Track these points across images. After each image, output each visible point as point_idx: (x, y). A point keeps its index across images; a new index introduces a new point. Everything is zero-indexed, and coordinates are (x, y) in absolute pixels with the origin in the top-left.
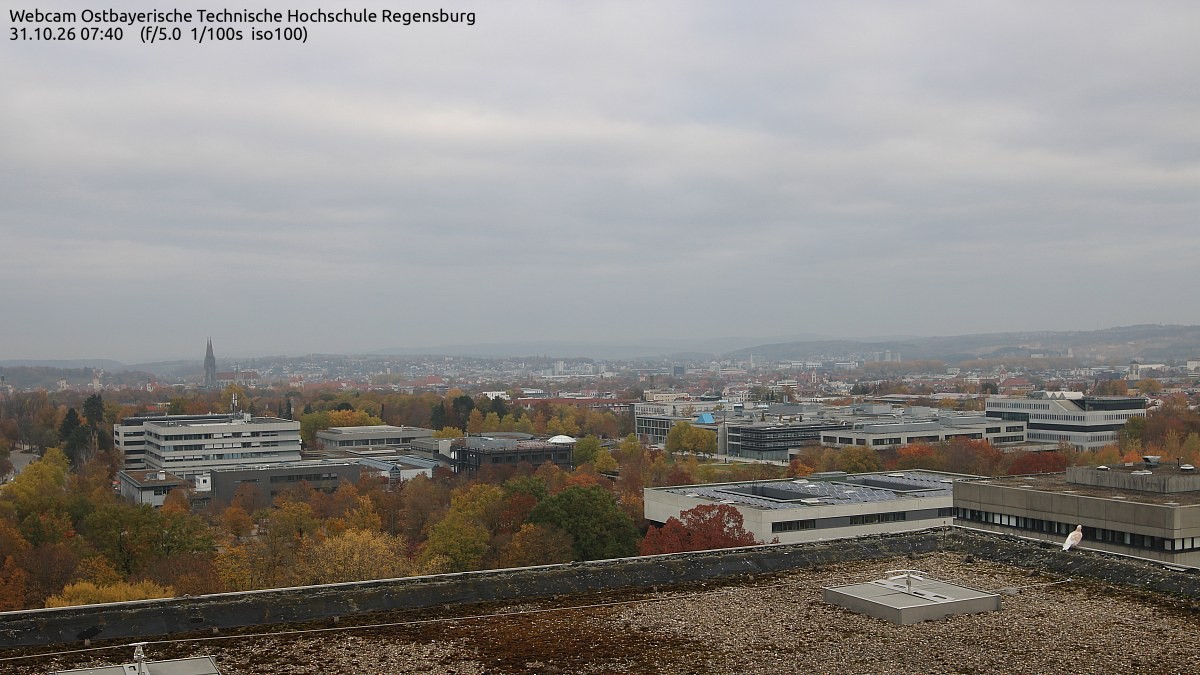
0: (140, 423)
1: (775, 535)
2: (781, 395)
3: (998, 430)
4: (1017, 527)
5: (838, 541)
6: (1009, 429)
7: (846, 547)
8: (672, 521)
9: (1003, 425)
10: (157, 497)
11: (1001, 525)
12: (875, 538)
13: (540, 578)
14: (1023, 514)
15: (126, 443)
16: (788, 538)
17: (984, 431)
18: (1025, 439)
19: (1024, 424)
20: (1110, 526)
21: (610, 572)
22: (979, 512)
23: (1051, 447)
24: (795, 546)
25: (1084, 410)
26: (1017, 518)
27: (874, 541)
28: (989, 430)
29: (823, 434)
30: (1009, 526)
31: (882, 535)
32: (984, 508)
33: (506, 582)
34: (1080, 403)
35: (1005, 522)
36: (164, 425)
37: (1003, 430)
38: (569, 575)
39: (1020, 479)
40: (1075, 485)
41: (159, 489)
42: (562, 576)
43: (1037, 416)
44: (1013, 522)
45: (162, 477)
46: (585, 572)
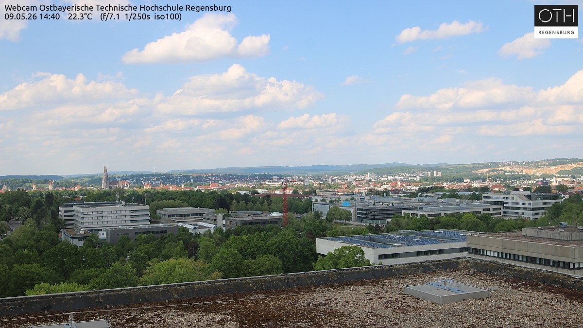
0: (72, 206)
1: (380, 260)
2: (383, 192)
3: (488, 210)
4: (498, 257)
5: (411, 264)
6: (494, 209)
7: (414, 267)
8: (330, 254)
9: (491, 208)
10: (80, 242)
11: (490, 256)
12: (429, 262)
13: (266, 282)
14: (501, 251)
15: (65, 216)
16: (387, 262)
17: (482, 210)
18: (502, 214)
19: (501, 207)
20: (544, 257)
21: (300, 278)
22: (480, 250)
23: (515, 218)
24: (390, 266)
25: (531, 200)
26: (498, 253)
27: (428, 264)
28: (484, 210)
29: (403, 211)
30: (494, 257)
31: (432, 261)
32: (482, 248)
33: (249, 283)
34: (529, 197)
35: (492, 255)
36: (83, 207)
37: (491, 210)
38: (280, 280)
39: (499, 233)
40: (526, 237)
41: (80, 238)
42: (276, 281)
43: (508, 203)
44: (496, 255)
45: (82, 232)
46: (288, 278)
